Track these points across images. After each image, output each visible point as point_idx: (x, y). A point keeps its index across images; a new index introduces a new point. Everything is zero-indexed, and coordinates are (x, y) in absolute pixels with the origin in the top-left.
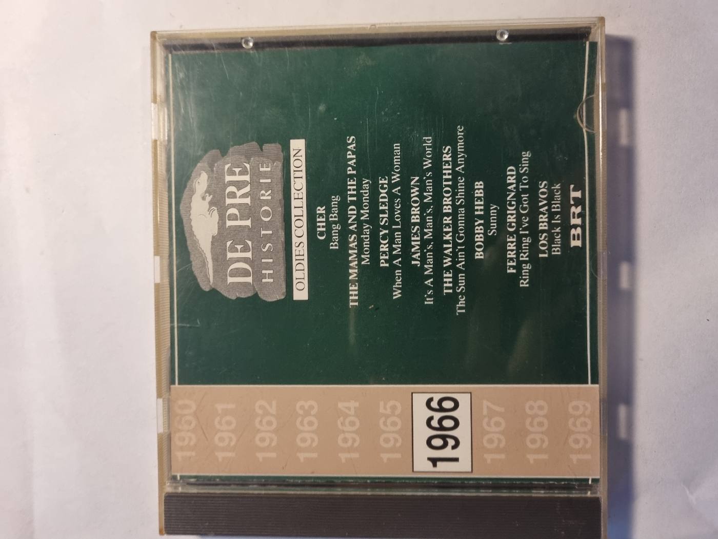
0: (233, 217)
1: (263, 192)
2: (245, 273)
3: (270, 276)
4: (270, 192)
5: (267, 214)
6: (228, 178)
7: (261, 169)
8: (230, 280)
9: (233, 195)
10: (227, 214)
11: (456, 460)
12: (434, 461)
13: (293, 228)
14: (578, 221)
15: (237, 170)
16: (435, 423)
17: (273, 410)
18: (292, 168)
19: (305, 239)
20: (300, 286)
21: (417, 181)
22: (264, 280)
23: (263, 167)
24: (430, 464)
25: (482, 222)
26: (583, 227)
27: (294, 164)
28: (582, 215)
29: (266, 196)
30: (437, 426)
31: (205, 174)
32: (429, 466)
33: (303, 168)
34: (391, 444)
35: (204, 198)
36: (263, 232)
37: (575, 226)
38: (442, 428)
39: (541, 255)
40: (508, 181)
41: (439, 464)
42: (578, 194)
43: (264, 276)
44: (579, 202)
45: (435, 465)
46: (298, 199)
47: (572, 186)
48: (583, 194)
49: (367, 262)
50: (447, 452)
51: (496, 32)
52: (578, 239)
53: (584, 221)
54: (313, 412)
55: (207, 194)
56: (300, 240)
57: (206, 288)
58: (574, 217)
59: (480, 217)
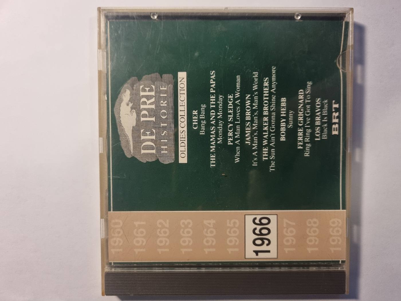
0: (145, 116)
1: (162, 102)
2: (152, 148)
3: (166, 150)
4: (166, 102)
5: (164, 114)
6: (142, 94)
7: (161, 89)
8: (143, 152)
9: (145, 103)
10: (141, 114)
11: (269, 251)
12: (257, 252)
13: (179, 122)
14: (336, 121)
15: (147, 89)
16: (257, 232)
17: (167, 225)
18: (179, 88)
19: (185, 129)
20: (183, 155)
21: (249, 97)
22: (162, 152)
23: (163, 88)
24: (255, 254)
25: (285, 120)
26: (339, 123)
27: (180, 86)
28: (338, 117)
29: (164, 104)
30: (259, 233)
31: (129, 91)
32: (254, 255)
33: (185, 88)
34: (233, 243)
35: (128, 105)
36: (162, 125)
37: (335, 123)
38: (261, 234)
39: (316, 139)
40: (299, 98)
41: (259, 254)
42: (337, 106)
43: (163, 149)
44: (337, 110)
45: (257, 255)
46: (182, 106)
47: (334, 101)
48: (340, 106)
49: (221, 142)
50: (264, 248)
51: (294, 14)
52: (337, 131)
53: (340, 121)
54: (190, 226)
55: (130, 103)
56: (183, 129)
57: (129, 156)
58: (334, 119)
59: (284, 118)
